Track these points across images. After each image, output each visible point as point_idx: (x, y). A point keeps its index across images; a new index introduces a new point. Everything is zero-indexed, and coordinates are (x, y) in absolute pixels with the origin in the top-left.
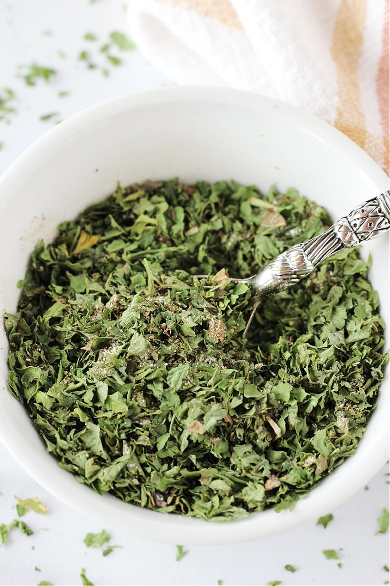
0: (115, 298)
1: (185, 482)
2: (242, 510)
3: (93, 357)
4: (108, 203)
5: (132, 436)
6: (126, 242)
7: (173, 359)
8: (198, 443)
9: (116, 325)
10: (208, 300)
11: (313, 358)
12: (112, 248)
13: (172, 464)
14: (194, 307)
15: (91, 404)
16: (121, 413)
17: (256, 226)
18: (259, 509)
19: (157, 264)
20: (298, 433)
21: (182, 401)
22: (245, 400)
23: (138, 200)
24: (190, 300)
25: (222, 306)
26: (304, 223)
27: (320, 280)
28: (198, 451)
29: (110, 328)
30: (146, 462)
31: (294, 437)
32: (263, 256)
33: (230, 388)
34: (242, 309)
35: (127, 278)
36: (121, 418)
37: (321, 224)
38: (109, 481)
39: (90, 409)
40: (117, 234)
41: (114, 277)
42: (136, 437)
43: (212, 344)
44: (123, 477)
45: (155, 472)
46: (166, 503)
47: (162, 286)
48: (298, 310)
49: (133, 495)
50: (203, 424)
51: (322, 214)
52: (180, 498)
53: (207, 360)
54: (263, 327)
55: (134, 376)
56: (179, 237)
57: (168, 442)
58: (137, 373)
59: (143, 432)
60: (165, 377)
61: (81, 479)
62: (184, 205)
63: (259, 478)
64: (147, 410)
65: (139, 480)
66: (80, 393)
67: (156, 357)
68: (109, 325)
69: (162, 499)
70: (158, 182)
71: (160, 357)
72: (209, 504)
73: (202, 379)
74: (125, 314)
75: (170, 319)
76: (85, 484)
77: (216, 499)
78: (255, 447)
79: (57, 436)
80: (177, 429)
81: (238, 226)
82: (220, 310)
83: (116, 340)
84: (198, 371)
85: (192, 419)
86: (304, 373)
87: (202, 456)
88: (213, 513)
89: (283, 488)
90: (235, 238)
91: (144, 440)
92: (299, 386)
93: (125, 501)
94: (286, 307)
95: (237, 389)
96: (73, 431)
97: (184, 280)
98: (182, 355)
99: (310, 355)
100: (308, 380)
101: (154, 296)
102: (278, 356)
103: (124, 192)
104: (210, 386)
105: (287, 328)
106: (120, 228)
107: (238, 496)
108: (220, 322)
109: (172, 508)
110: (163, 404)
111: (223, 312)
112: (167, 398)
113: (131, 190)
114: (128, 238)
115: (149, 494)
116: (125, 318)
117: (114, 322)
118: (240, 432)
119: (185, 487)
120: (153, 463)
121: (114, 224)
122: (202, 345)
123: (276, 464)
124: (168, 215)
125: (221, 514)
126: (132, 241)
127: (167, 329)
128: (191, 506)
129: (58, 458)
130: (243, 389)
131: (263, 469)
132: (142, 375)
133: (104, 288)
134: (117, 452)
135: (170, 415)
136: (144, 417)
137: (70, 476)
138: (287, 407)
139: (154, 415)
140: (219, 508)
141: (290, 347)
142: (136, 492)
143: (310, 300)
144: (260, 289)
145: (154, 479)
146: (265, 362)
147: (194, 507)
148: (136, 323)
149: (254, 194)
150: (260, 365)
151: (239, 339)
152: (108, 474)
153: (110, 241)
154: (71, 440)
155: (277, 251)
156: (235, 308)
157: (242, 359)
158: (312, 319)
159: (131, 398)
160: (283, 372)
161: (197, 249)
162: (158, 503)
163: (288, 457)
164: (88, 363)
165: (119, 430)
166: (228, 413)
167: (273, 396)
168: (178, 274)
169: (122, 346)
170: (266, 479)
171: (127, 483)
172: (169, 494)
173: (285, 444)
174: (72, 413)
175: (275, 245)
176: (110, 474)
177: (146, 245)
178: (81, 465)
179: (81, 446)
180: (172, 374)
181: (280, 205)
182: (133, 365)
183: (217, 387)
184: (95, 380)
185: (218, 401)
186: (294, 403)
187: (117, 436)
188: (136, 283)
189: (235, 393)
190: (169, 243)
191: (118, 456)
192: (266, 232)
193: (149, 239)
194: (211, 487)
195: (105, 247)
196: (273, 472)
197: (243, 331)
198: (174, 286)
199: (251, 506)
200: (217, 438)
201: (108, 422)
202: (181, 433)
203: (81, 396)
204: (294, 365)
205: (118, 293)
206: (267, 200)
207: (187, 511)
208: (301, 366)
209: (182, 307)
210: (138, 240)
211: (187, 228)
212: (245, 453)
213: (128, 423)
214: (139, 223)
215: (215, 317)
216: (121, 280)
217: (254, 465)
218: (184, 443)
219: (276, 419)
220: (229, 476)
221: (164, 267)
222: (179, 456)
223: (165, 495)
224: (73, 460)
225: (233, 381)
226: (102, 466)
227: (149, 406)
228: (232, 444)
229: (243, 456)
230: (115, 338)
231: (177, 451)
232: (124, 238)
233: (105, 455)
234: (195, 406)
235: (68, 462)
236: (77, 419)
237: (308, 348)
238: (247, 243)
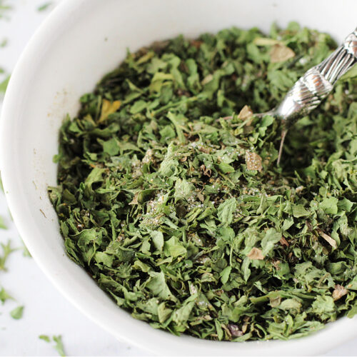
0: (149, 152)
1: (255, 309)
2: (316, 322)
3: (141, 210)
4: (122, 70)
5: (195, 276)
6: (146, 101)
7: (218, 198)
8: (259, 270)
9: (157, 177)
10: (238, 137)
11: (349, 171)
12: (136, 109)
13: (239, 295)
14: (226, 146)
15: (150, 254)
16: (180, 256)
17: (266, 64)
18: (332, 318)
19: (181, 116)
20: (352, 241)
21: (236, 234)
22: (296, 221)
23: (149, 61)
24: (221, 141)
25: (253, 140)
26: (311, 51)
27: (337, 101)
28: (261, 278)
29: (152, 180)
30: (214, 298)
31: (349, 247)
32: (279, 90)
33: (279, 212)
34: (272, 139)
35: (157, 134)
36: (182, 261)
37: (327, 48)
38: (184, 321)
39: (149, 260)
40: (136, 95)
41: (144, 134)
42: (200, 276)
43: (252, 176)
44: (196, 316)
45: (224, 305)
46: (241, 332)
47: (191, 133)
48: (322, 133)
49: (209, 330)
50: (262, 250)
51: (327, 39)
52: (255, 324)
53: (250, 192)
54: (292, 156)
55: (185, 219)
56: (196, 87)
57: (232, 274)
58: (187, 216)
59: (205, 270)
60: (215, 214)
61: (157, 325)
62: (195, 56)
63: (325, 290)
64: (204, 248)
65: (211, 316)
66: (137, 246)
67: (201, 198)
68: (150, 178)
69: (237, 329)
70: (165, 42)
71: (205, 197)
72: (283, 325)
73: (251, 209)
74: (162, 164)
75: (207, 160)
76: (161, 329)
77: (289, 318)
78: (314, 263)
79: (125, 290)
80: (237, 261)
81: (249, 67)
82: (251, 144)
83: (160, 191)
84: (245, 203)
85: (250, 248)
86: (344, 187)
87: (266, 282)
88: (289, 332)
89: (350, 294)
90: (248, 79)
91: (207, 277)
92: (343, 198)
93: (202, 338)
94: (309, 134)
95: (286, 212)
96: (138, 282)
97: (211, 123)
98: (226, 191)
99: (347, 169)
100: (350, 191)
101: (186, 144)
102: (314, 177)
103: (133, 57)
104: (260, 214)
105: (317, 151)
106: (139, 90)
107: (310, 311)
108: (254, 154)
109: (248, 336)
110: (219, 240)
111: (255, 145)
112: (221, 232)
113: (141, 54)
114: (147, 97)
115: (224, 326)
116: (164, 168)
117: (154, 175)
118: (297, 251)
119: (256, 314)
120: (221, 297)
121: (132, 87)
122: (243, 179)
123: (337, 275)
124: (182, 69)
125: (297, 331)
126: (152, 100)
127: (207, 170)
128: (266, 329)
129: (129, 310)
130: (292, 210)
131: (327, 282)
132: (192, 216)
133: (137, 146)
134: (184, 293)
135: (227, 249)
136: (204, 256)
137: (145, 325)
138: (337, 219)
139: (212, 252)
140: (294, 325)
141: (324, 166)
142: (211, 328)
143: (332, 122)
144: (285, 118)
145: (225, 312)
146: (304, 184)
147: (270, 330)
148: (176, 170)
149: (257, 35)
150: (301, 188)
151: (275, 168)
152: (181, 315)
153: (132, 103)
154: (138, 290)
155: (291, 82)
156: (265, 139)
157: (282, 185)
158: (338, 137)
159: (187, 240)
160: (324, 191)
161: (215, 95)
162: (234, 333)
163: (347, 266)
164: (138, 218)
165: (182, 272)
166: (283, 236)
167: (321, 211)
168: (204, 120)
169: (167, 194)
170: (332, 290)
171: (200, 320)
172: (243, 323)
173: (342, 254)
174: (133, 266)
175: (288, 76)
176: (183, 314)
177: (166, 100)
178: (154, 312)
179: (149, 294)
180: (222, 209)
181: (285, 39)
182: (182, 210)
183: (266, 214)
184: (149, 231)
185: (270, 226)
186: (343, 214)
187: (182, 279)
188: (166, 136)
189: (285, 216)
190: (188, 94)
191: (186, 297)
192: (278, 66)
193: (168, 94)
194: (281, 308)
195: (128, 110)
196: (337, 282)
197: (276, 161)
198: (203, 131)
199: (323, 318)
200: (276, 261)
201: (170, 268)
202: (241, 264)
203: (138, 249)
204: (333, 182)
205: (151, 148)
206: (271, 37)
207: (263, 336)
208: (339, 180)
209: (214, 148)
210: (158, 98)
211: (201, 78)
212: (307, 270)
213: (189, 264)
214: (155, 81)
215: (248, 151)
216: (151, 136)
217: (318, 279)
218: (247, 272)
219: (329, 233)
220: (297, 294)
221: (188, 117)
222: (244, 285)
223: (239, 325)
224: (145, 308)
225: (280, 205)
226: (173, 309)
227: (206, 245)
228: (292, 265)
229: (305, 274)
230: (159, 189)
231: (241, 281)
232: (144, 98)
233: (174, 299)
234: (250, 235)
235: (140, 311)
236: (139, 271)
237: (343, 163)
238: (261, 81)
